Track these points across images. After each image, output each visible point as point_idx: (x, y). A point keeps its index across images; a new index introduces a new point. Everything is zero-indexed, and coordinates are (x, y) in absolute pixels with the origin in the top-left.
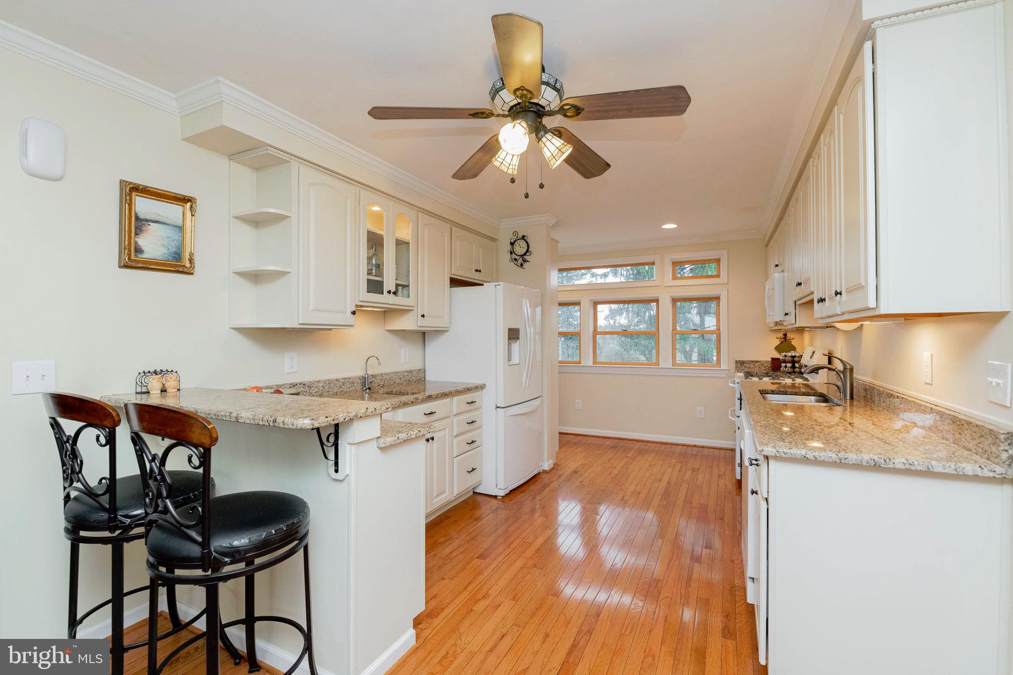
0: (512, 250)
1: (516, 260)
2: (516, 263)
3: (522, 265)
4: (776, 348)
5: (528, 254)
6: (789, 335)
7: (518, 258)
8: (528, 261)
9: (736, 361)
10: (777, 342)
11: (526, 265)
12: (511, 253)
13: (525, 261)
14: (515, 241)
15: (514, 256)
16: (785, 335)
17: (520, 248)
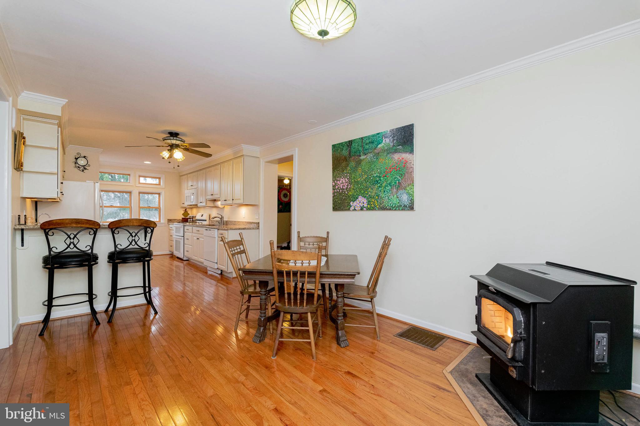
0: (76, 162)
1: (79, 167)
2: (79, 169)
3: (83, 171)
4: (183, 214)
5: (87, 165)
6: (187, 210)
7: (80, 166)
8: (87, 169)
9: (168, 220)
10: (183, 212)
11: (85, 171)
12: (75, 163)
13: (85, 169)
14: (79, 158)
15: (77, 165)
16: (186, 209)
17: (82, 162)
